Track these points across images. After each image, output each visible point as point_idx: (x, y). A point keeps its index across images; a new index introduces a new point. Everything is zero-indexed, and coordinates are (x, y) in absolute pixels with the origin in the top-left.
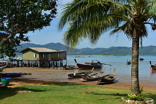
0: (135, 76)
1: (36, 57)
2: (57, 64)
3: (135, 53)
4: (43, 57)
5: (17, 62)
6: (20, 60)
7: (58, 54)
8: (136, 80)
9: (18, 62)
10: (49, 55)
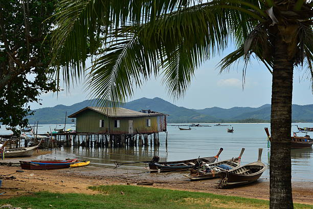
0: (280, 184)
1: (103, 126)
2: (146, 139)
3: (279, 113)
4: (118, 126)
5: (65, 136)
6: (72, 134)
7: (149, 121)
8: (282, 195)
9: (67, 137)
10: (131, 122)
